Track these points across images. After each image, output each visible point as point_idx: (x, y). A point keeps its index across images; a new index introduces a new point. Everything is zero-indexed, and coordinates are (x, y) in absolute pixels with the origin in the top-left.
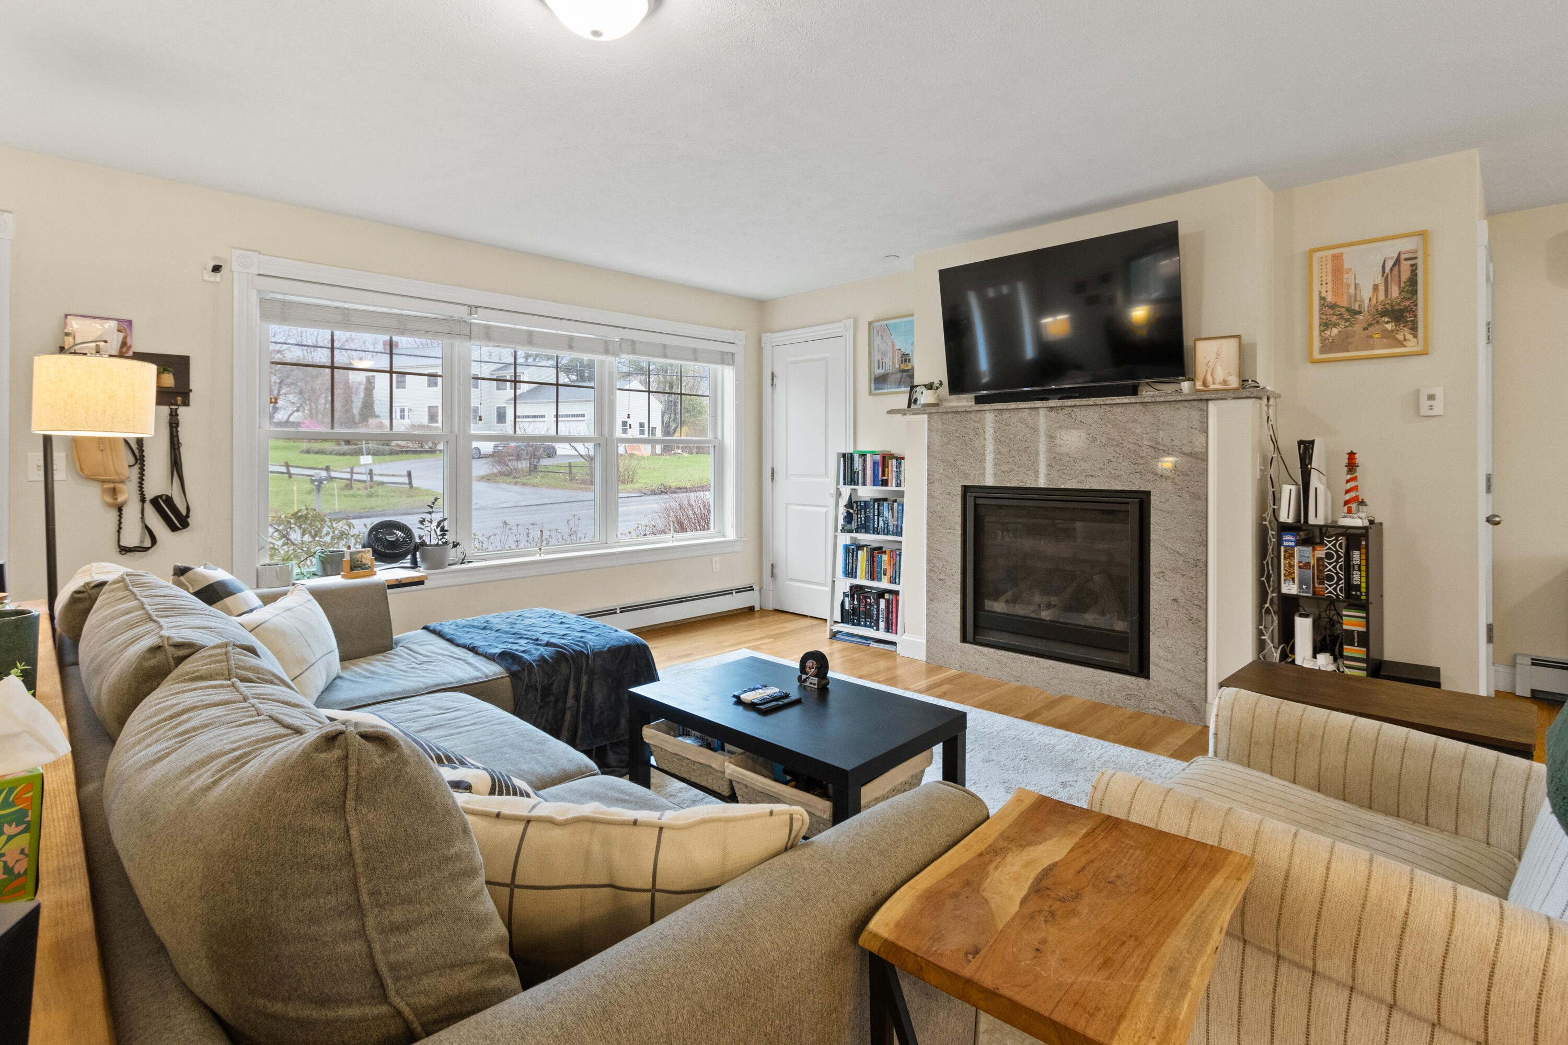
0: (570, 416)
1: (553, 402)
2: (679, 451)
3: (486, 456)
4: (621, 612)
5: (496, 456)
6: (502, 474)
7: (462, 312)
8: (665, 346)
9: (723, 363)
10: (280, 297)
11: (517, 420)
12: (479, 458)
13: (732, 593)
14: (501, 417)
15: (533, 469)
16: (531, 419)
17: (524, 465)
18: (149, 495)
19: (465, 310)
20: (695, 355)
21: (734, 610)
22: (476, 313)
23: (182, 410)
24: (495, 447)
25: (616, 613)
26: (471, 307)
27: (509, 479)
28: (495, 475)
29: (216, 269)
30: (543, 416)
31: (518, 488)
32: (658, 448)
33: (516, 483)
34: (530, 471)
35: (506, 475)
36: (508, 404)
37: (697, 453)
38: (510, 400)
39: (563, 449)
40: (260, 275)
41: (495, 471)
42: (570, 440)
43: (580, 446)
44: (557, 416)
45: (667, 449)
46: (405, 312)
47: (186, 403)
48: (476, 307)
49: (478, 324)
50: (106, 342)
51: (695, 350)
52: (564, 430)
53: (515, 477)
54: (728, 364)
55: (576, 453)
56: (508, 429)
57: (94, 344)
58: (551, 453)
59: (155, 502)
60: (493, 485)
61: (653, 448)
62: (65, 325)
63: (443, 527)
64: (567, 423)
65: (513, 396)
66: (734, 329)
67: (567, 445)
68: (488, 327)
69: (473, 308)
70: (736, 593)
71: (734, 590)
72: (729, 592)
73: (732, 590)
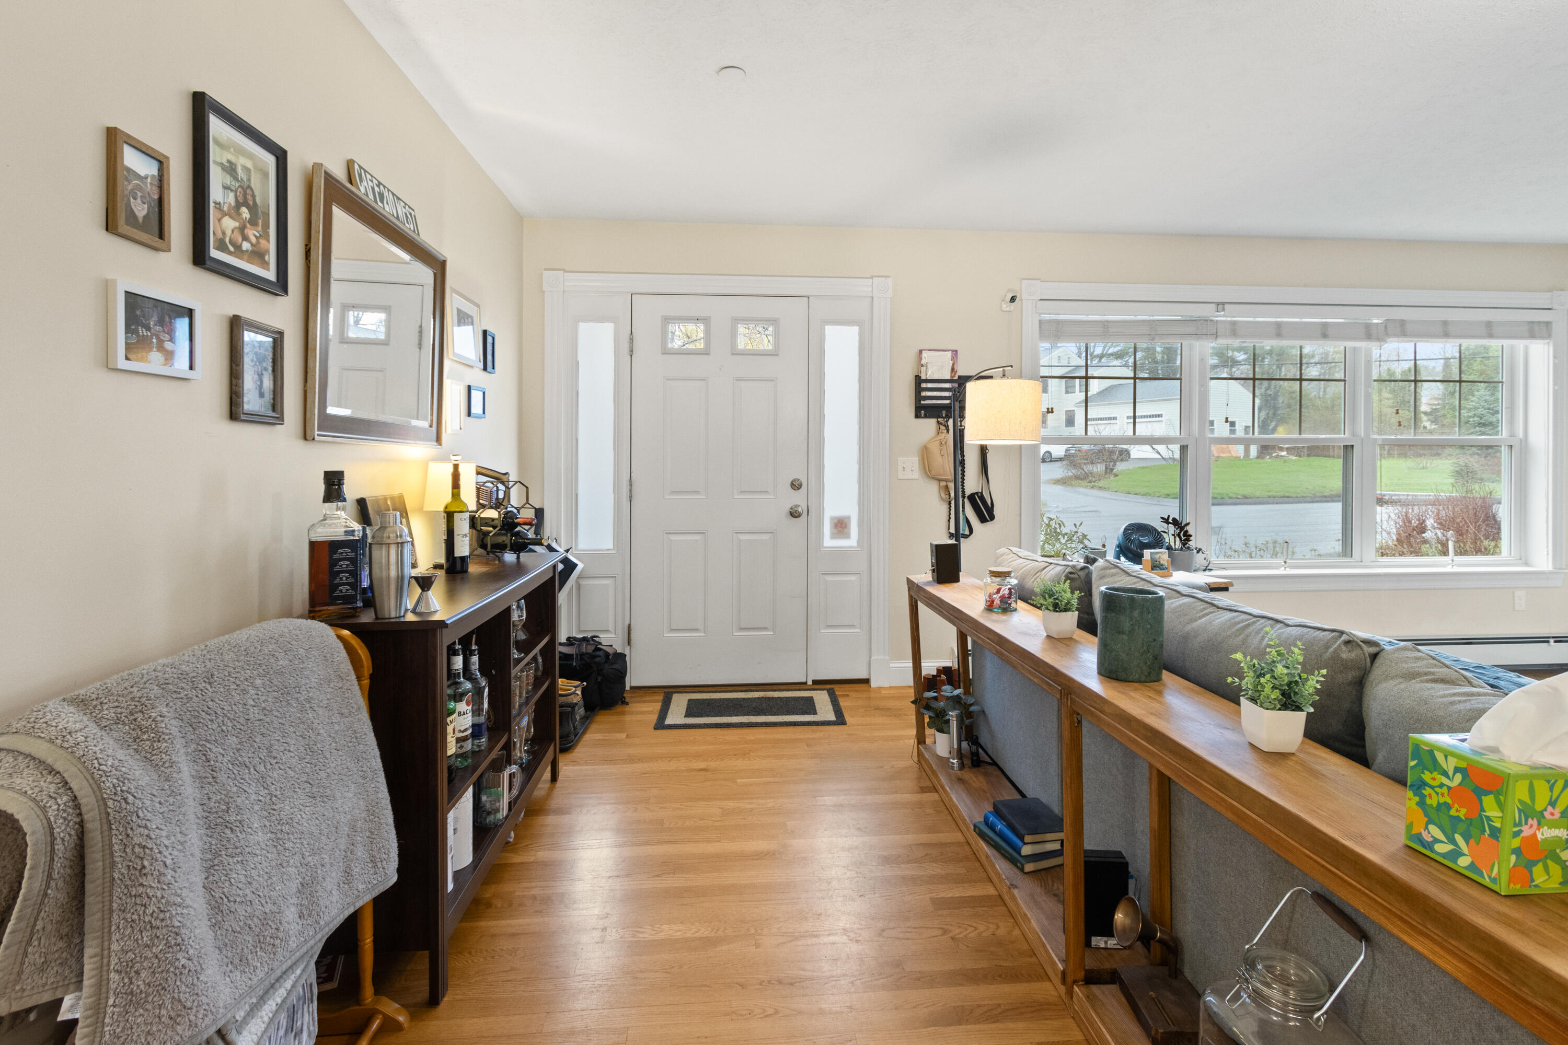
0: (1150, 416)
1: (1130, 403)
2: (1284, 453)
3: (1061, 459)
5: (1068, 458)
6: (1077, 478)
7: (1208, 311)
8: (1445, 323)
9: (1532, 336)
10: (1053, 317)
11: (1089, 423)
12: (1051, 461)
13: (1548, 642)
14: (1070, 422)
15: (1109, 471)
16: (1108, 422)
17: (1100, 468)
18: (968, 493)
19: (1213, 306)
20: (1489, 330)
21: (1549, 665)
22: (1224, 310)
24: (1067, 450)
26: (1218, 304)
27: (1085, 483)
28: (1070, 478)
29: (1013, 299)
30: (1115, 418)
31: (1095, 492)
32: (1254, 450)
33: (1092, 487)
34: (1106, 472)
35: (1081, 479)
36: (1077, 407)
37: (1309, 455)
38: (1080, 403)
39: (1137, 452)
40: (1041, 300)
41: (1070, 474)
42: (1151, 441)
43: (1161, 448)
44: (1135, 417)
45: (1266, 449)
46: (1156, 318)
48: (1223, 304)
49: (1225, 322)
50: (1012, 366)
51: (1489, 324)
52: (1143, 429)
53: (1090, 482)
54: (1542, 338)
55: (1159, 456)
56: (1078, 430)
57: (1001, 369)
58: (1124, 455)
59: (972, 498)
60: (1069, 488)
61: (1247, 451)
62: (921, 359)
63: (1187, 531)
64: (1149, 425)
65: (1084, 398)
66: (1550, 291)
67: (1147, 448)
68: (1234, 323)
69: (1221, 305)
70: (1555, 642)
71: (1553, 637)
72: (1544, 640)
73: (1549, 637)
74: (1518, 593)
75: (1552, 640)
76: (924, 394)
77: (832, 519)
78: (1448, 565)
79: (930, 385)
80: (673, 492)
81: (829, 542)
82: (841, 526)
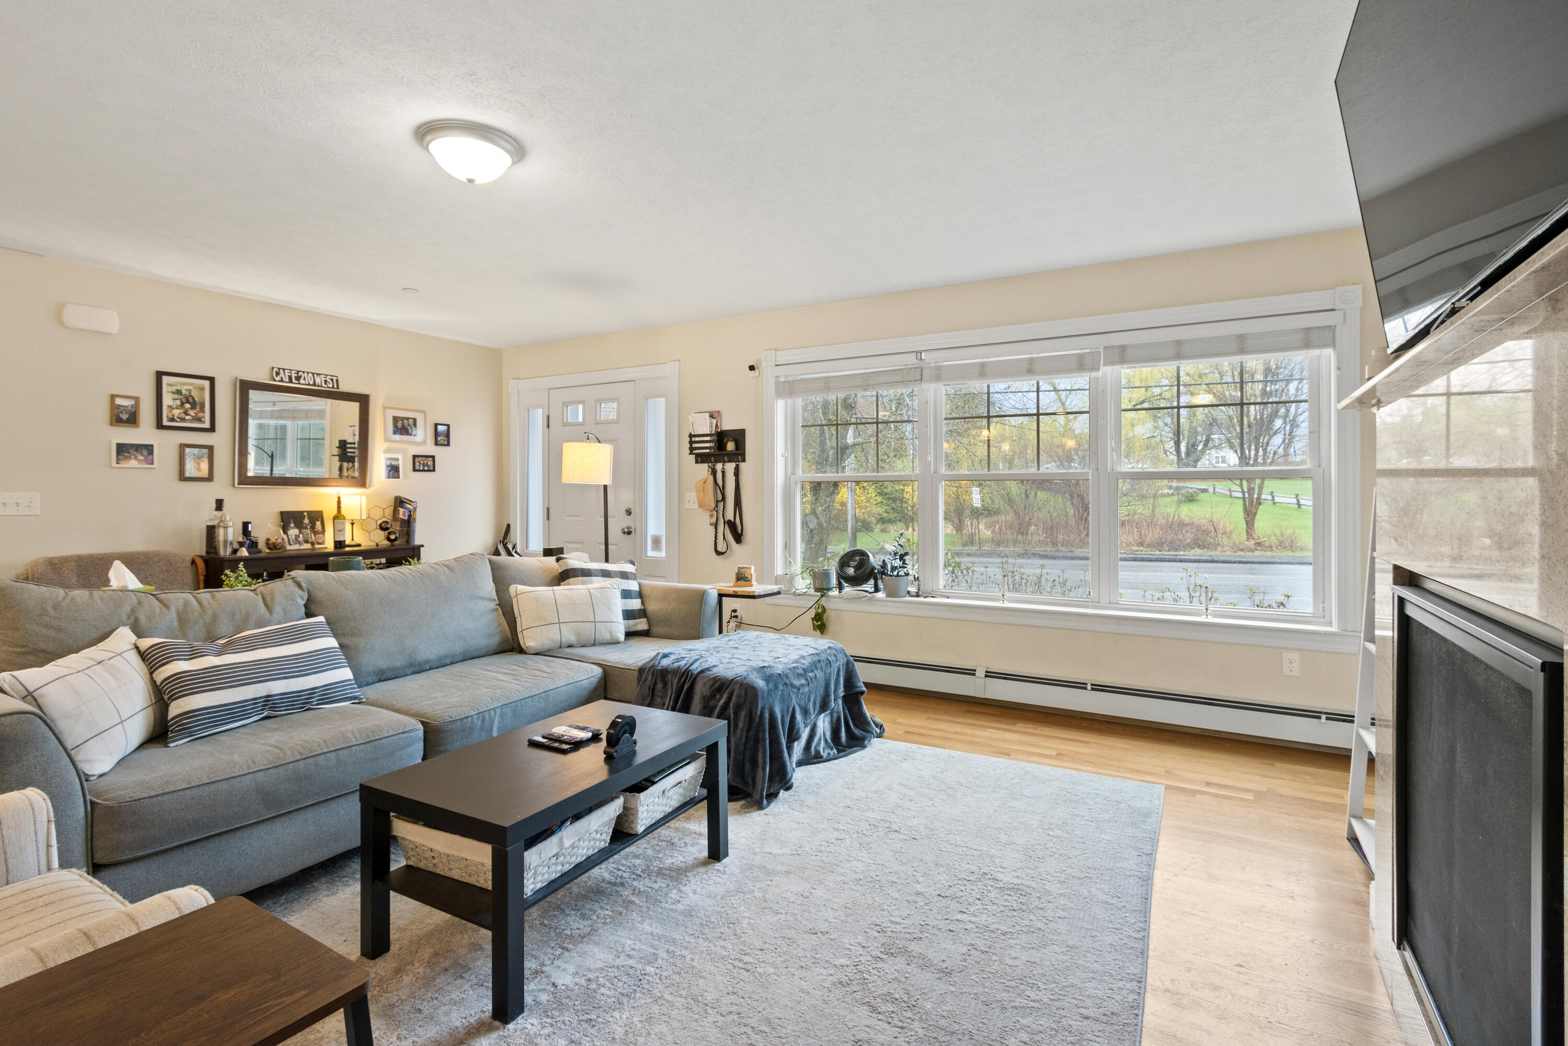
4: (1092, 689)
10: (787, 378)
13: (1319, 718)
19: (915, 355)
23: (742, 465)
25: (1086, 688)
26: (920, 352)
29: (752, 368)
40: (777, 365)
47: (744, 460)
48: (924, 351)
49: (930, 368)
59: (728, 524)
63: (905, 560)
66: (1334, 286)
68: (939, 368)
70: (1327, 719)
71: (1326, 713)
72: (1314, 715)
73: (1321, 713)
74: (1287, 655)
75: (1324, 717)
76: (695, 445)
77: (652, 536)
78: (1203, 615)
79: (697, 439)
80: (569, 516)
81: (651, 553)
82: (656, 541)
